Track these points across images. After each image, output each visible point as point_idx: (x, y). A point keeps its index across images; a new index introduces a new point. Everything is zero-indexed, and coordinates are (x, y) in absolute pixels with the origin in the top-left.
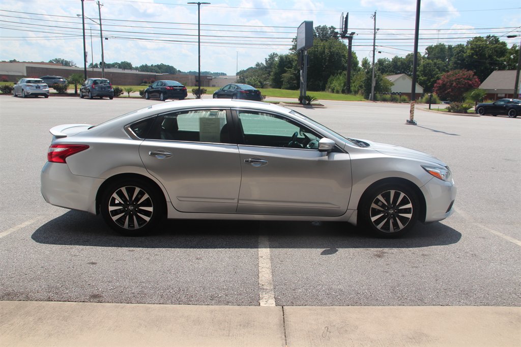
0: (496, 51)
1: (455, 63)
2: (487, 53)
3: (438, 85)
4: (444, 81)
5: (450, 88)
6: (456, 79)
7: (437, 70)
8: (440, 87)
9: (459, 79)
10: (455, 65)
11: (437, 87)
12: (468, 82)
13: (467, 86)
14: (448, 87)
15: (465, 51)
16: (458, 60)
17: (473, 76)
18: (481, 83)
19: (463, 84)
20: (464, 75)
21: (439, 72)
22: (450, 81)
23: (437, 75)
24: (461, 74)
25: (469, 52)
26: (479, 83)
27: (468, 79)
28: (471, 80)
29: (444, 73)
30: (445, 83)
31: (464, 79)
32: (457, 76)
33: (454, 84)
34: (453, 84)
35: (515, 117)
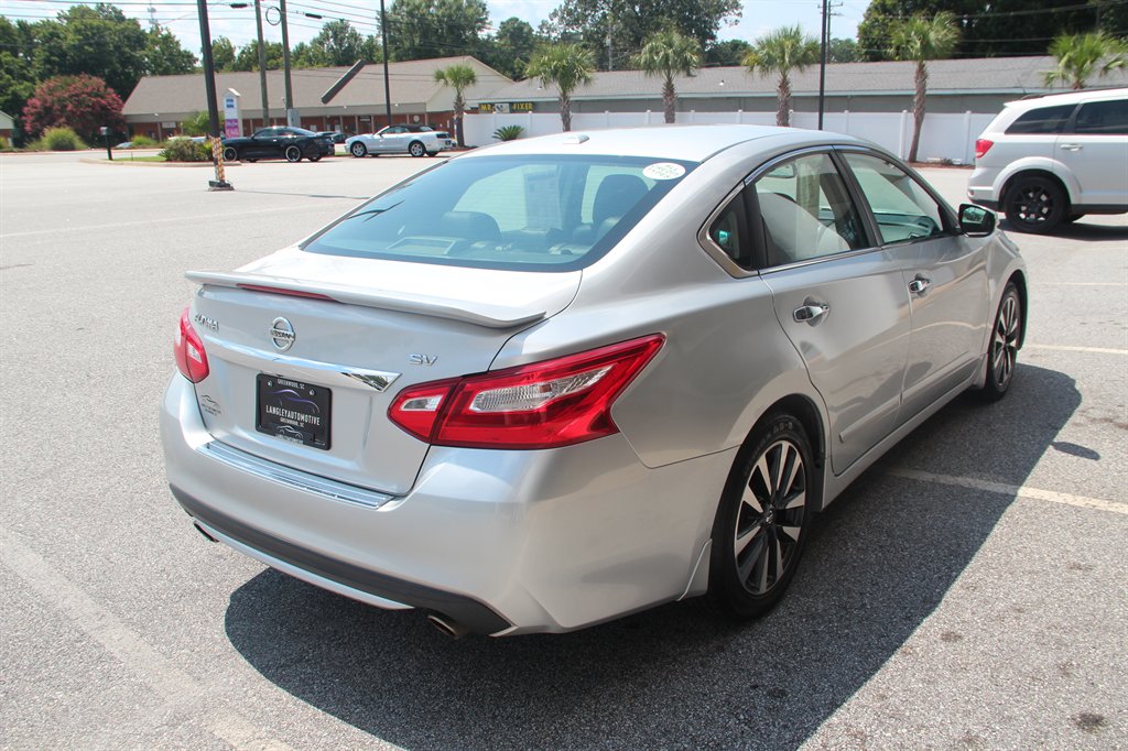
0: (128, 38)
1: (47, 61)
2: (111, 39)
3: (33, 111)
4: (46, 101)
5: (61, 116)
6: (71, 97)
7: (8, 76)
8: (38, 113)
9: (77, 95)
10: (48, 66)
11: (32, 115)
12: (98, 102)
13: (98, 109)
14: (58, 113)
15: (62, 36)
16: (52, 54)
17: (106, 87)
18: (125, 101)
19: (88, 106)
20: (86, 86)
21: (13, 81)
22: (59, 100)
23: (12, 88)
24: (79, 84)
25: (72, 39)
26: (121, 102)
27: (97, 95)
28: (102, 97)
29: (26, 83)
30: (48, 105)
31: (89, 94)
32: (71, 88)
33: (70, 107)
34: (66, 106)
35: (299, 161)
